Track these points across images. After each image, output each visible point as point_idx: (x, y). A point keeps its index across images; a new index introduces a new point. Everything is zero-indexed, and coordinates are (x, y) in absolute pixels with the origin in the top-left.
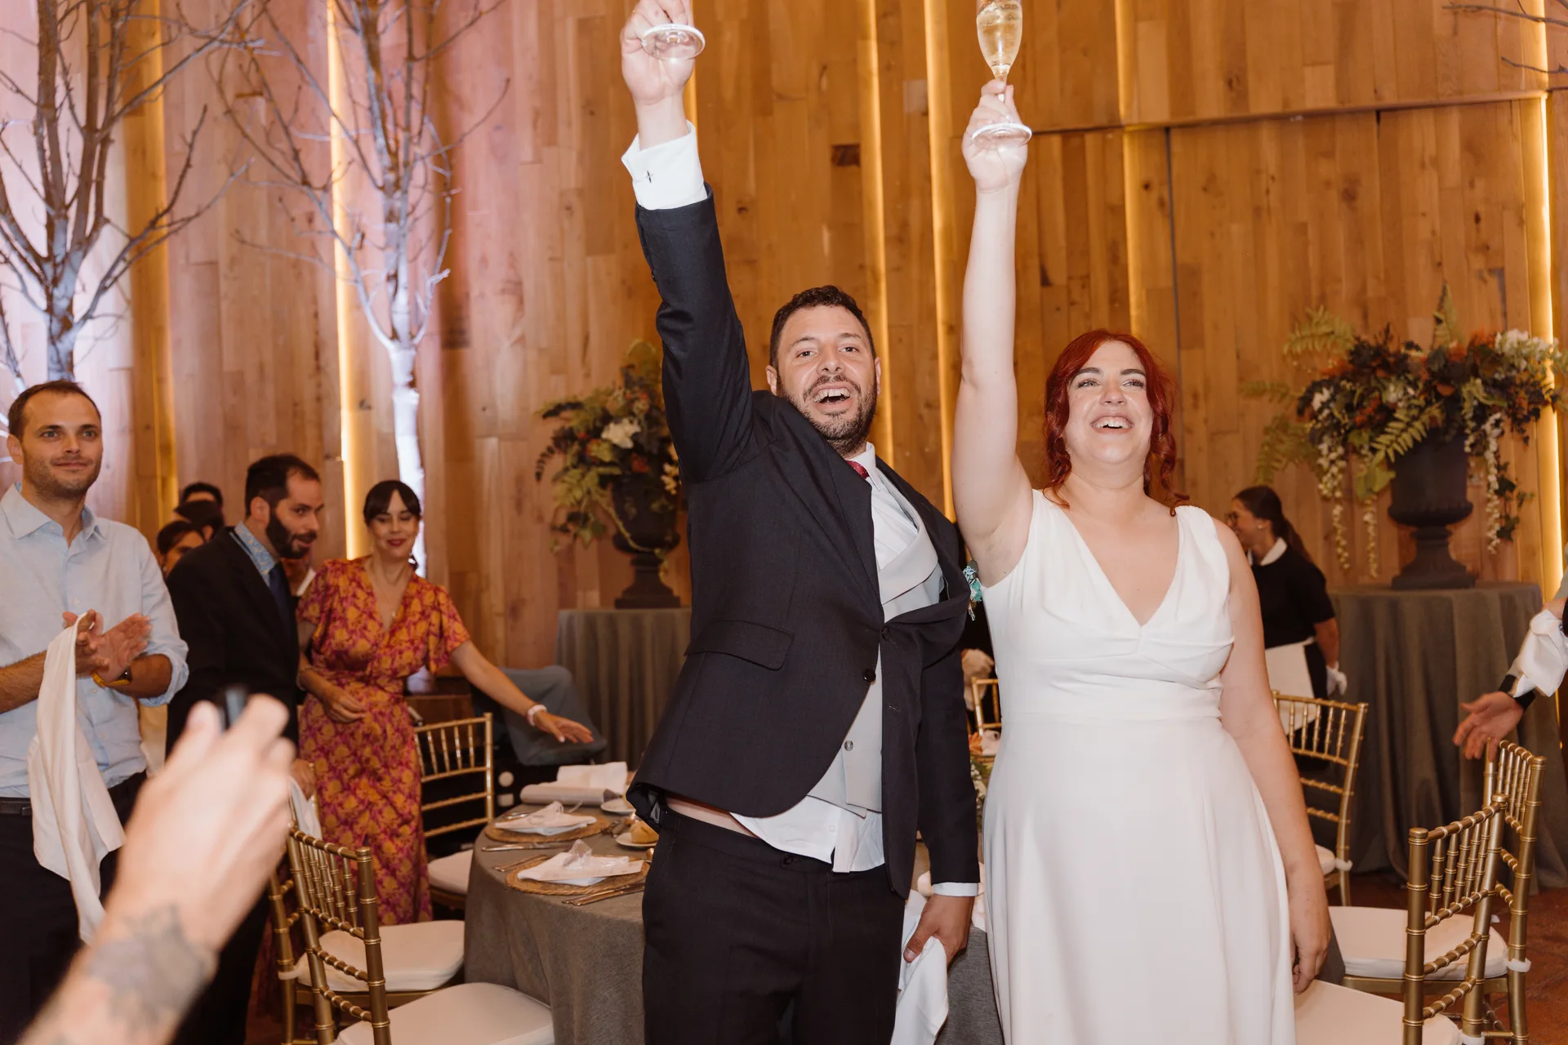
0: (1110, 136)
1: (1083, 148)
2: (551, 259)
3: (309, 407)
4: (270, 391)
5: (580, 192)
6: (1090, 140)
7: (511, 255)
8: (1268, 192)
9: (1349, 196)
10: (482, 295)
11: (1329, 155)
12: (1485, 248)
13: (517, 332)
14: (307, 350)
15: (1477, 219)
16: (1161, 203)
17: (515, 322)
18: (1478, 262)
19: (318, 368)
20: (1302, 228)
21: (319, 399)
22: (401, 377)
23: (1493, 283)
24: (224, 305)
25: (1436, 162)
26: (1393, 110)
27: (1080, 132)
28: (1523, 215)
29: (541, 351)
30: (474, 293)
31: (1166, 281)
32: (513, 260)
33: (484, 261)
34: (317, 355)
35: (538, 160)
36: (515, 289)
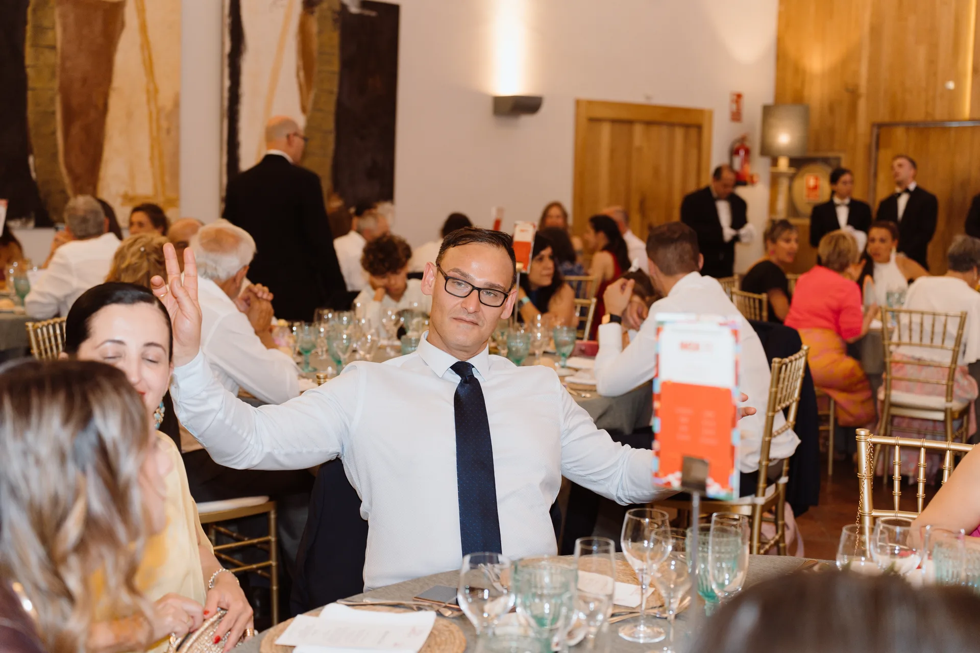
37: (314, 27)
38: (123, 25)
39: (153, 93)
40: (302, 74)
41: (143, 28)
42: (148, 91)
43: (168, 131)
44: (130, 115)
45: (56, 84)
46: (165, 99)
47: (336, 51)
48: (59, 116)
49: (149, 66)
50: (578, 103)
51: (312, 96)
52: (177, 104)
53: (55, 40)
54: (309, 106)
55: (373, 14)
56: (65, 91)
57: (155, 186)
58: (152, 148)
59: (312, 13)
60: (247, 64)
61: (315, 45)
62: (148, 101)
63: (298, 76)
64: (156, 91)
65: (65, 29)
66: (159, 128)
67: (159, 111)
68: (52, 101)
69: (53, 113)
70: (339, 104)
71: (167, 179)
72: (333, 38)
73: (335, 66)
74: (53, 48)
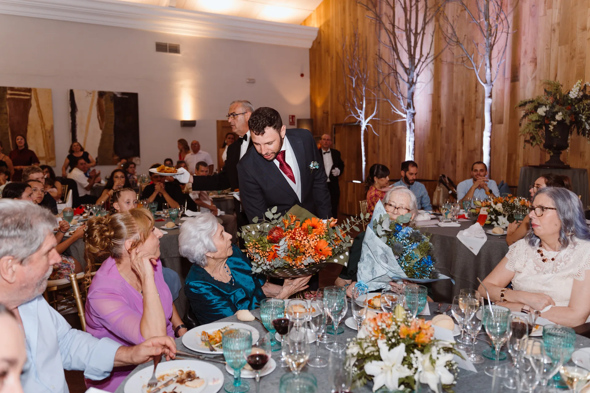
2: (547, 49)
3: (473, 103)
4: (464, 98)
5: (558, 24)
7: (534, 49)
10: (524, 64)
13: (534, 75)
14: (474, 86)
17: (534, 72)
19: (476, 91)
21: (476, 100)
22: (487, 95)
24: (454, 74)
29: (541, 81)
30: (522, 63)
32: (535, 50)
33: (526, 52)
34: (476, 87)
35: (545, 14)
36: (534, 61)
37: (103, 102)
38: (31, 105)
39: (43, 125)
40: (99, 117)
41: (38, 106)
42: (41, 125)
43: (50, 137)
44: (35, 133)
45: (8, 124)
46: (48, 126)
47: (113, 109)
48: (10, 134)
49: (41, 117)
50: (218, 122)
51: (104, 123)
52: (52, 128)
53: (7, 111)
54: (103, 127)
55: (127, 97)
56: (11, 126)
57: (46, 154)
58: (44, 142)
59: (102, 98)
60: (78, 116)
61: (104, 107)
62: (42, 128)
63: (98, 118)
64: (44, 125)
65: (10, 108)
66: (46, 136)
67: (46, 131)
68: (7, 129)
69: (8, 133)
70: (115, 126)
71: (50, 152)
72: (112, 105)
73: (113, 114)
74: (6, 114)
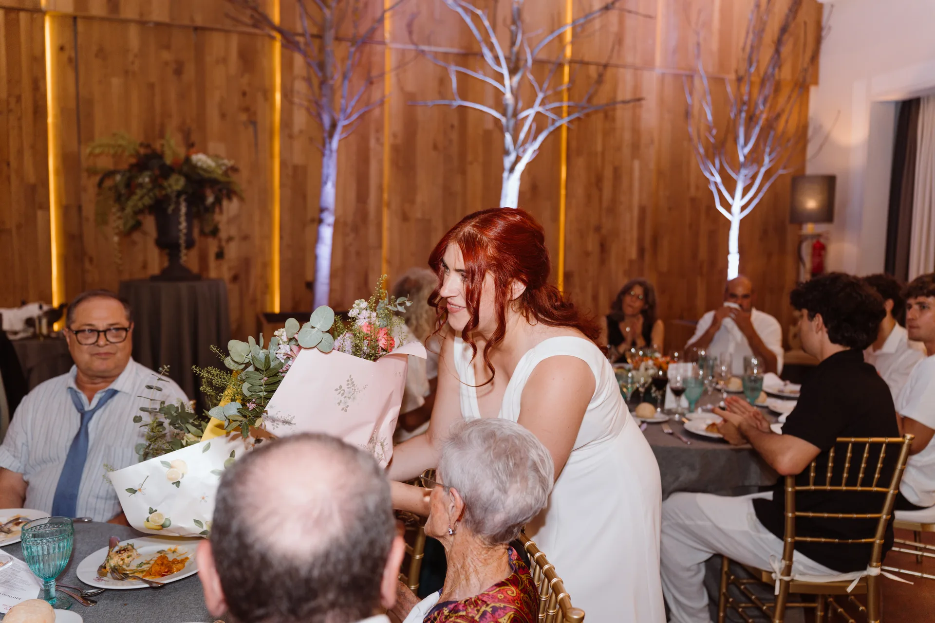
0: (35, 16)
1: (18, 21)
6: (23, 16)
8: (133, 63)
9: (179, 71)
11: (168, 47)
12: (247, 109)
15: (244, 94)
16: (70, 60)
18: (244, 117)
20: (151, 86)
23: (251, 129)
25: (224, 60)
26: (203, 29)
27: (19, 10)
28: (268, 94)
31: (72, 105)
